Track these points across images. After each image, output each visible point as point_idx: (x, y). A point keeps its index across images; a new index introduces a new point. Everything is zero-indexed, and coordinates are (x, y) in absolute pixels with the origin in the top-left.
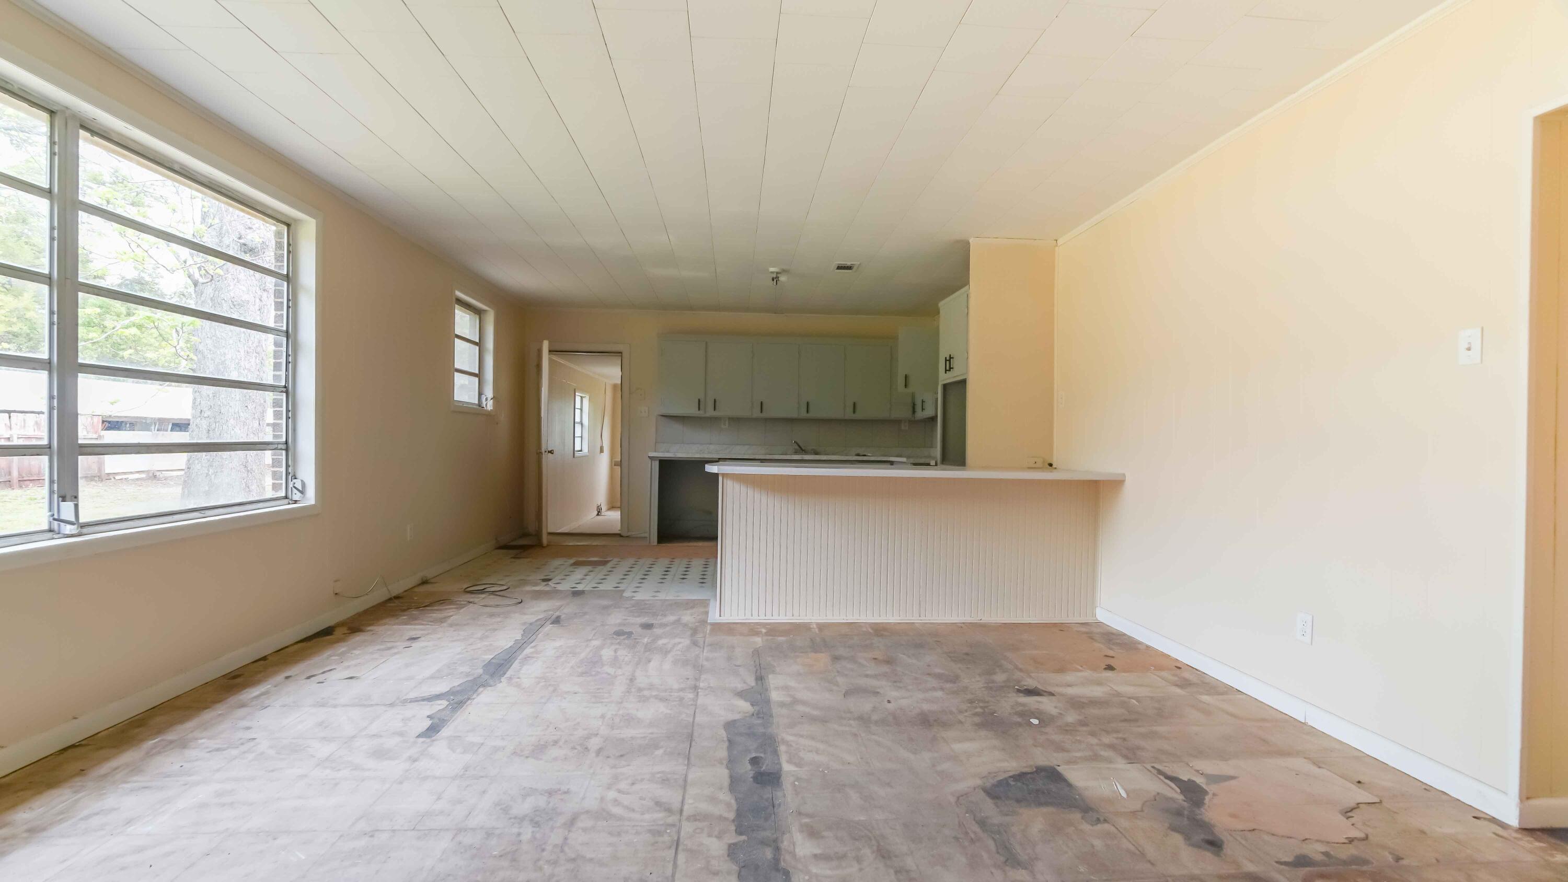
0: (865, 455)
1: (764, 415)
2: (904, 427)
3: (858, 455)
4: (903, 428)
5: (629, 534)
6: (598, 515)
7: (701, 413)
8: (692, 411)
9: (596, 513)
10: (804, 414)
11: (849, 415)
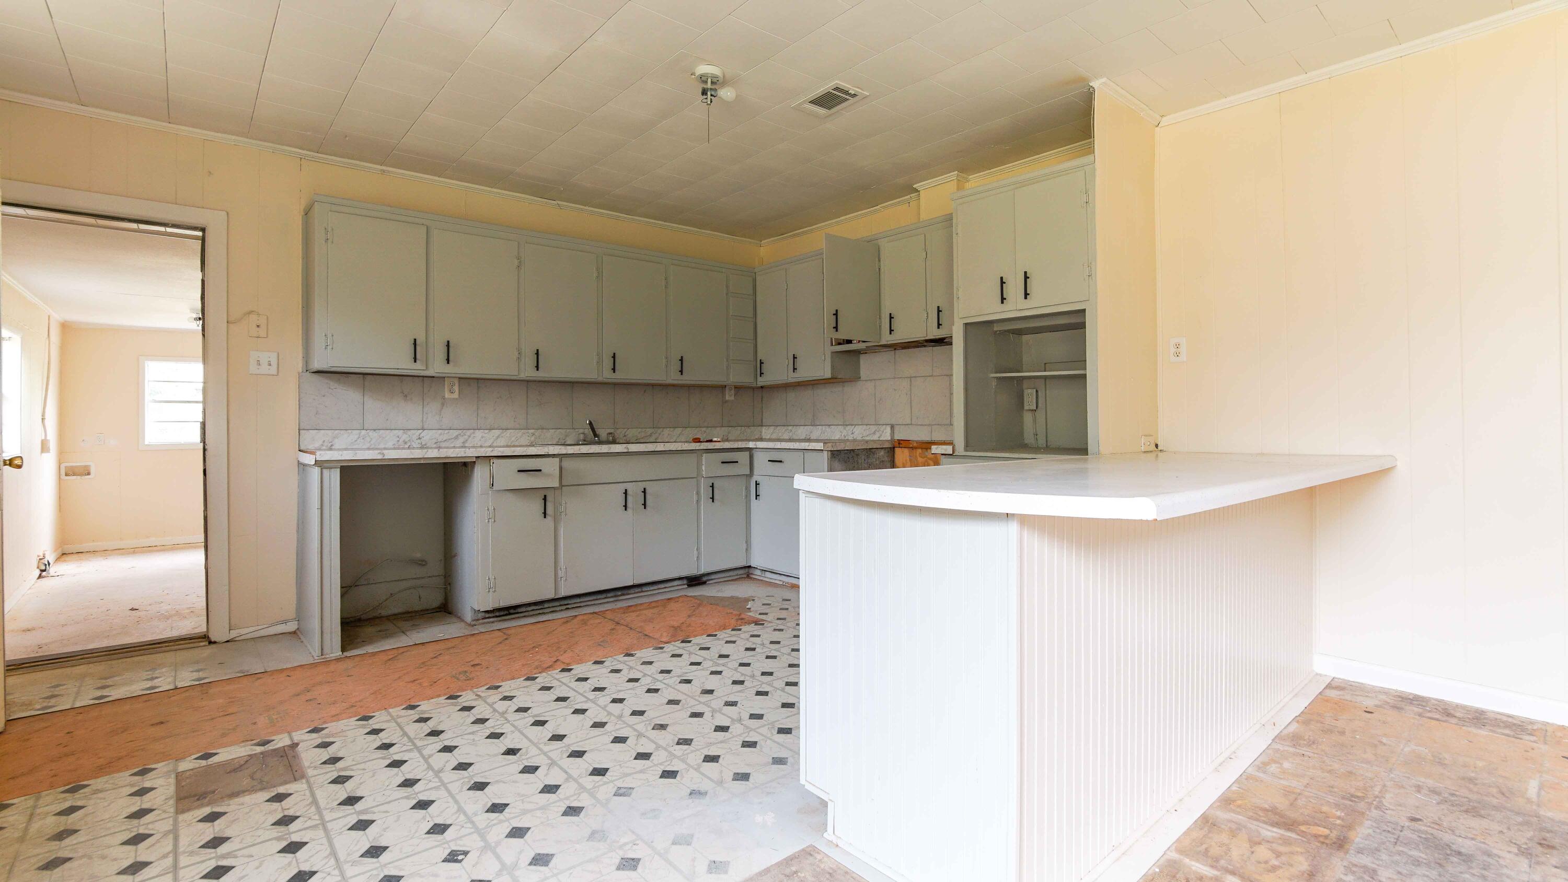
0: (711, 441)
1: (542, 374)
2: (729, 396)
3: (697, 440)
4: (727, 398)
5: (233, 634)
6: (40, 577)
7: (418, 368)
8: (401, 362)
9: (37, 572)
10: (608, 375)
11: (673, 377)
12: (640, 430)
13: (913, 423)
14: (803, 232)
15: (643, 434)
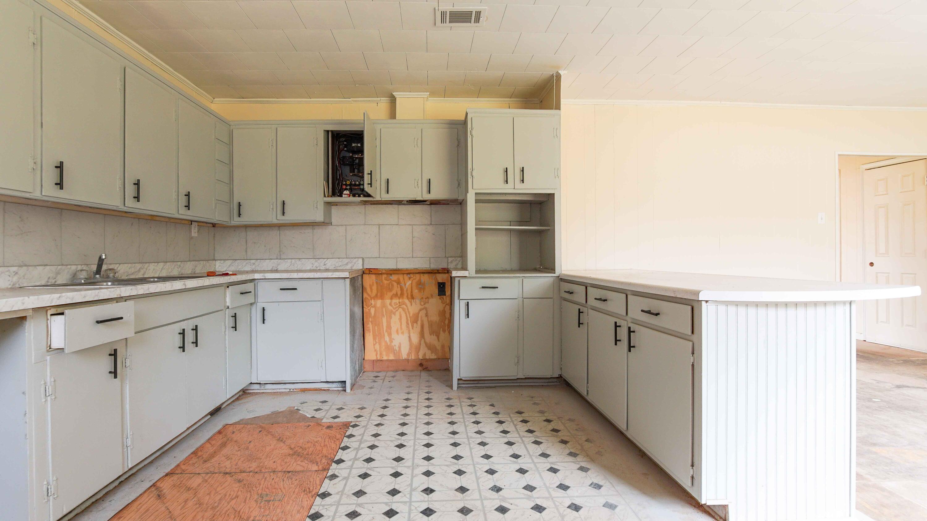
12: (130, 265)
13: (380, 257)
14: (275, 102)
15: (133, 270)
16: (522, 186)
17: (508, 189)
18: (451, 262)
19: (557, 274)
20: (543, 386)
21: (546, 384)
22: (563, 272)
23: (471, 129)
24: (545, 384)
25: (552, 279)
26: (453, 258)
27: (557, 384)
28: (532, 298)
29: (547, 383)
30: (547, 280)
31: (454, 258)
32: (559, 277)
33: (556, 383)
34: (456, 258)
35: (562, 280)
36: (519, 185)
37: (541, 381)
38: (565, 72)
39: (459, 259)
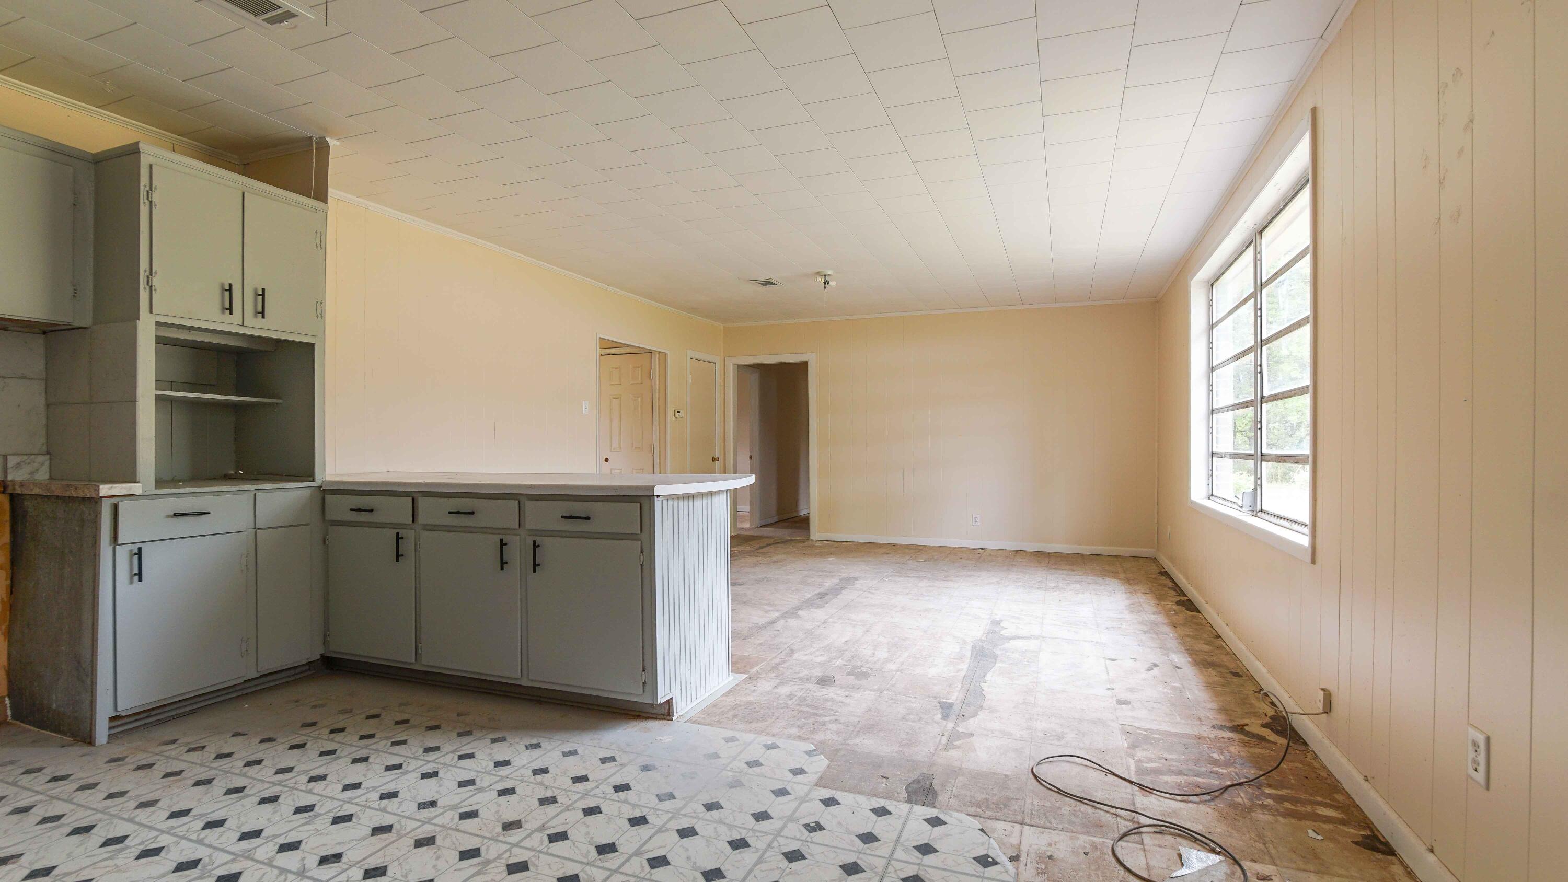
16: (259, 322)
17: (231, 324)
18: (18, 466)
19: (318, 483)
20: (287, 682)
21: (293, 678)
22: (328, 479)
23: (148, 188)
24: (290, 679)
25: (307, 493)
26: (21, 457)
27: (312, 672)
28: (277, 527)
29: (293, 675)
30: (299, 492)
31: (25, 457)
32: (321, 487)
33: (309, 673)
34: (33, 456)
35: (326, 492)
36: (250, 320)
37: (283, 675)
38: (337, 143)
39: (41, 459)
